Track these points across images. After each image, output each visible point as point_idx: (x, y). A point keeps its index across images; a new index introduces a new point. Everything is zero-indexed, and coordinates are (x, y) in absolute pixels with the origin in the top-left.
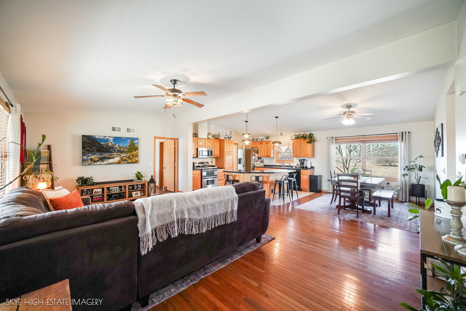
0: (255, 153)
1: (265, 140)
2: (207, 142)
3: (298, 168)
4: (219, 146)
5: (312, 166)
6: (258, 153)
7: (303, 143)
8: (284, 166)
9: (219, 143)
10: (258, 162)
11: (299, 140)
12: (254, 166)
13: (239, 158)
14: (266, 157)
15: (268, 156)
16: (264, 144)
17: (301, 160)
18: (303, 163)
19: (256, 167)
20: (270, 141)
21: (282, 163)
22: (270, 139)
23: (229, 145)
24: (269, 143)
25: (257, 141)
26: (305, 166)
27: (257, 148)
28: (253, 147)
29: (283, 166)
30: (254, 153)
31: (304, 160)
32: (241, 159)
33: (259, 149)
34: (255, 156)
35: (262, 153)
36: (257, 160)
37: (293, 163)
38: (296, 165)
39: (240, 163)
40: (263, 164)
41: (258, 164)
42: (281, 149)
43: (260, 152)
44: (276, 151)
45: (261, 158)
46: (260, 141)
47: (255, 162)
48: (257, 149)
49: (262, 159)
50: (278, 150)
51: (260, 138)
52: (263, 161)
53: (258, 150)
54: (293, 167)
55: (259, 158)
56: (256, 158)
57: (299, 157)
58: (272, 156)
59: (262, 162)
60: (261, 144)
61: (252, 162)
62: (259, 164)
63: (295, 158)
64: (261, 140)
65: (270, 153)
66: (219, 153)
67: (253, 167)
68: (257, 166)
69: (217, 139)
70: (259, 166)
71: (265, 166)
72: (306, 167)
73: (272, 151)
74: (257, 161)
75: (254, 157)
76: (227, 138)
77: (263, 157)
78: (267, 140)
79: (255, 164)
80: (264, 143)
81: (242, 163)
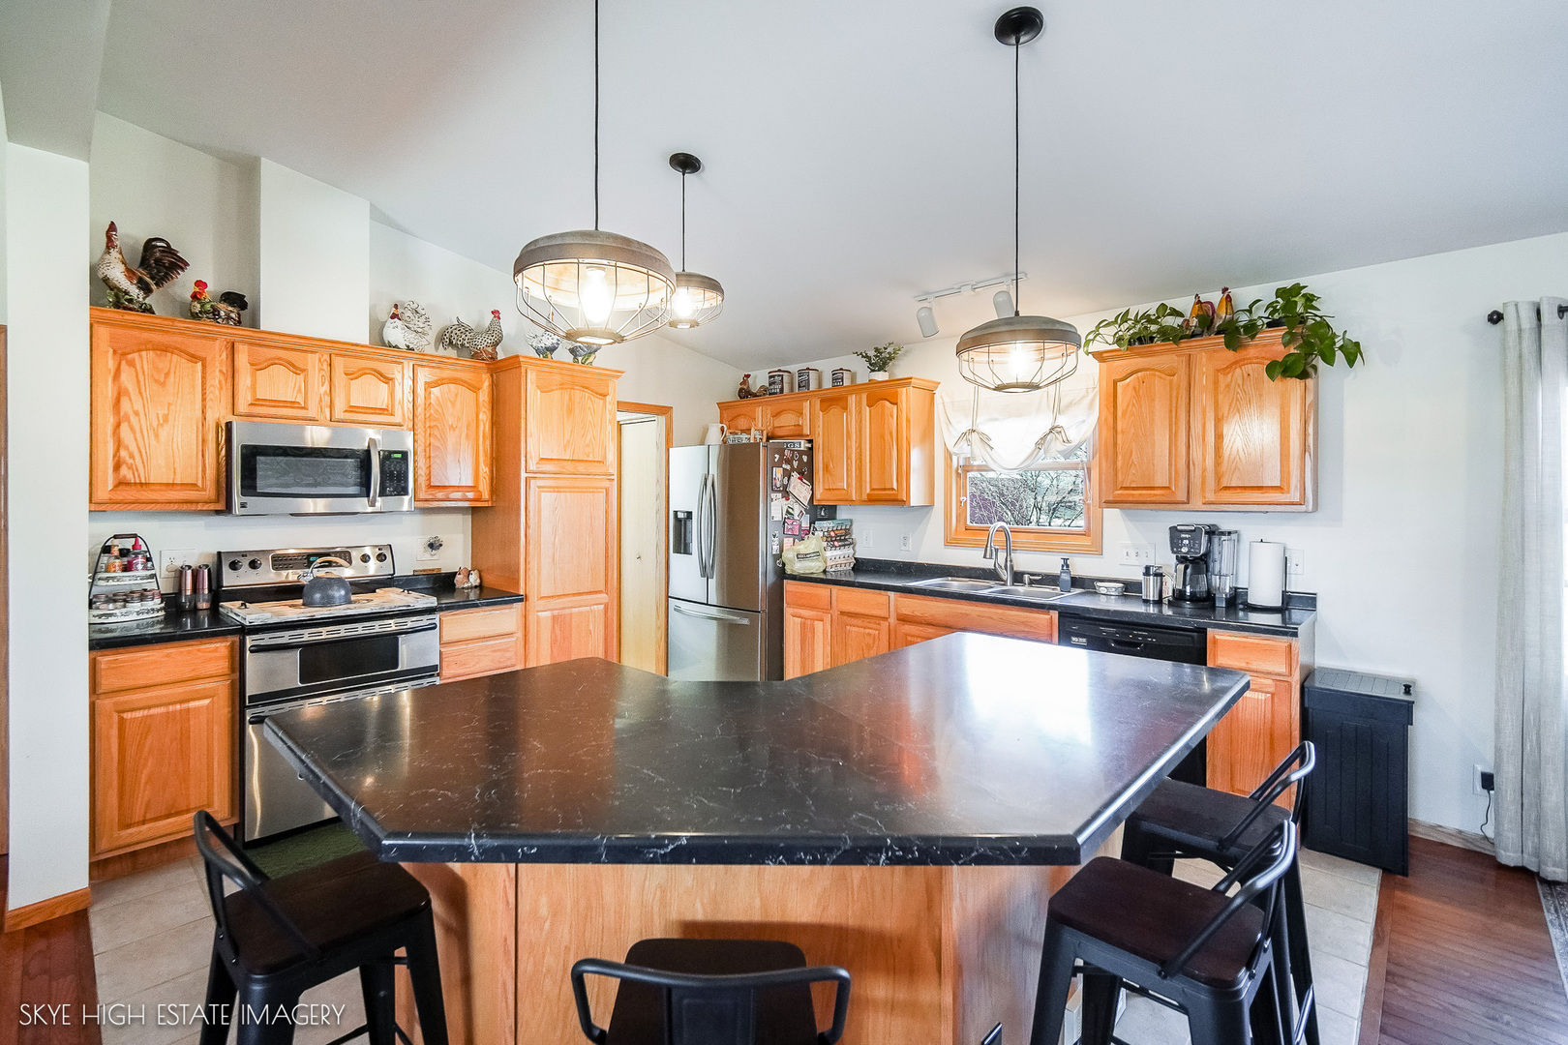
0: (787, 474)
1: (864, 375)
2: (429, 385)
3: (1159, 602)
4: (485, 417)
5: (1294, 587)
6: (808, 474)
7: (1216, 383)
8: (1018, 577)
9: (484, 395)
10: (812, 543)
11: (1165, 357)
12: (782, 574)
13: (676, 512)
14: (873, 500)
15: (888, 498)
16: (859, 404)
17: (1195, 532)
18: (1198, 564)
19: (794, 577)
20: (906, 382)
21: (1002, 556)
22: (900, 370)
23: (570, 411)
24: (896, 395)
25: (804, 385)
26: (1224, 586)
27: (801, 436)
28: (779, 433)
29: (1006, 575)
30: (778, 473)
31: (1212, 532)
32: (689, 514)
33: (819, 442)
34: (786, 494)
35: (839, 476)
36: (805, 524)
37: (1098, 550)
38: (1137, 575)
39: (682, 546)
40: (848, 551)
41: (812, 554)
42: (985, 440)
43: (826, 468)
44: (949, 455)
45: (831, 512)
46: (827, 383)
47: (788, 542)
48: (804, 445)
49: (843, 514)
50: (961, 452)
51: (826, 366)
52: (848, 532)
53: (811, 449)
54: (1102, 587)
55: (821, 511)
56: (797, 510)
57: (1172, 503)
58: (916, 498)
59: (843, 538)
60: (835, 411)
61: (768, 544)
62: (817, 554)
63: (1112, 514)
64: (837, 377)
65: (904, 474)
66: (484, 470)
67: (771, 578)
68: (797, 567)
69: (476, 356)
70: (813, 567)
71: (861, 566)
72: (1237, 601)
73: (916, 458)
74: (802, 535)
75: (777, 507)
76: (563, 355)
77: (850, 502)
78: (881, 376)
79: (788, 555)
80: (852, 400)
81: (694, 547)
